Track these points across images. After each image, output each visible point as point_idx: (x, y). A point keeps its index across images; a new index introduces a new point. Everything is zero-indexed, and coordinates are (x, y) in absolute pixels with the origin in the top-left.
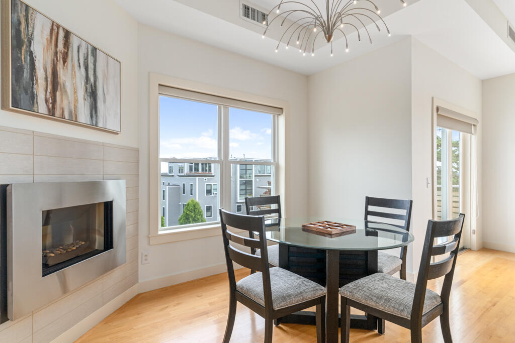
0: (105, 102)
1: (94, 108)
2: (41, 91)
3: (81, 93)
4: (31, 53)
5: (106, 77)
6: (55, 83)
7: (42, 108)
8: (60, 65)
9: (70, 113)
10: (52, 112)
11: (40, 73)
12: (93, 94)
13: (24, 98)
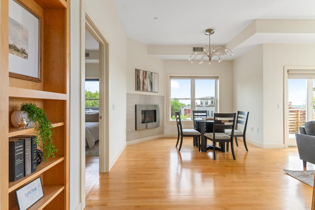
0: (154, 85)
1: (152, 87)
2: (141, 86)
3: (149, 84)
4: (140, 79)
5: (154, 79)
6: (144, 83)
7: (141, 89)
8: (145, 79)
9: (147, 89)
10: (143, 90)
11: (141, 82)
12: (151, 84)
13: (139, 88)
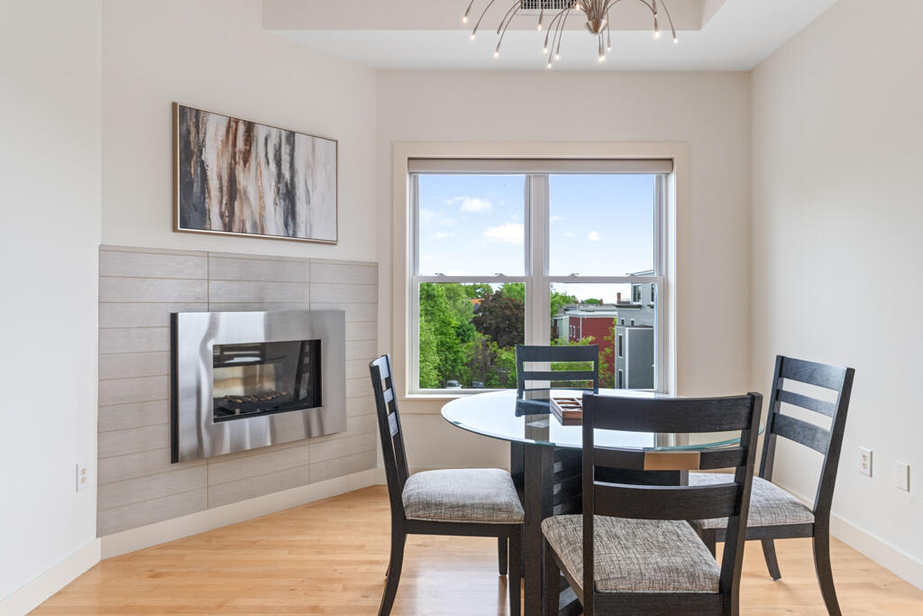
0: (308, 202)
1: (290, 214)
2: (214, 207)
3: (270, 195)
4: (202, 162)
5: (311, 168)
6: (232, 191)
7: (216, 222)
8: (239, 168)
9: (254, 224)
10: (228, 227)
11: (213, 183)
12: (288, 195)
13: (194, 215)
